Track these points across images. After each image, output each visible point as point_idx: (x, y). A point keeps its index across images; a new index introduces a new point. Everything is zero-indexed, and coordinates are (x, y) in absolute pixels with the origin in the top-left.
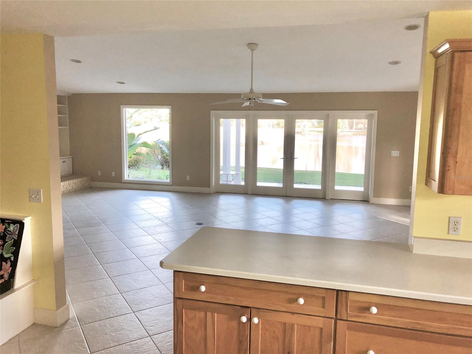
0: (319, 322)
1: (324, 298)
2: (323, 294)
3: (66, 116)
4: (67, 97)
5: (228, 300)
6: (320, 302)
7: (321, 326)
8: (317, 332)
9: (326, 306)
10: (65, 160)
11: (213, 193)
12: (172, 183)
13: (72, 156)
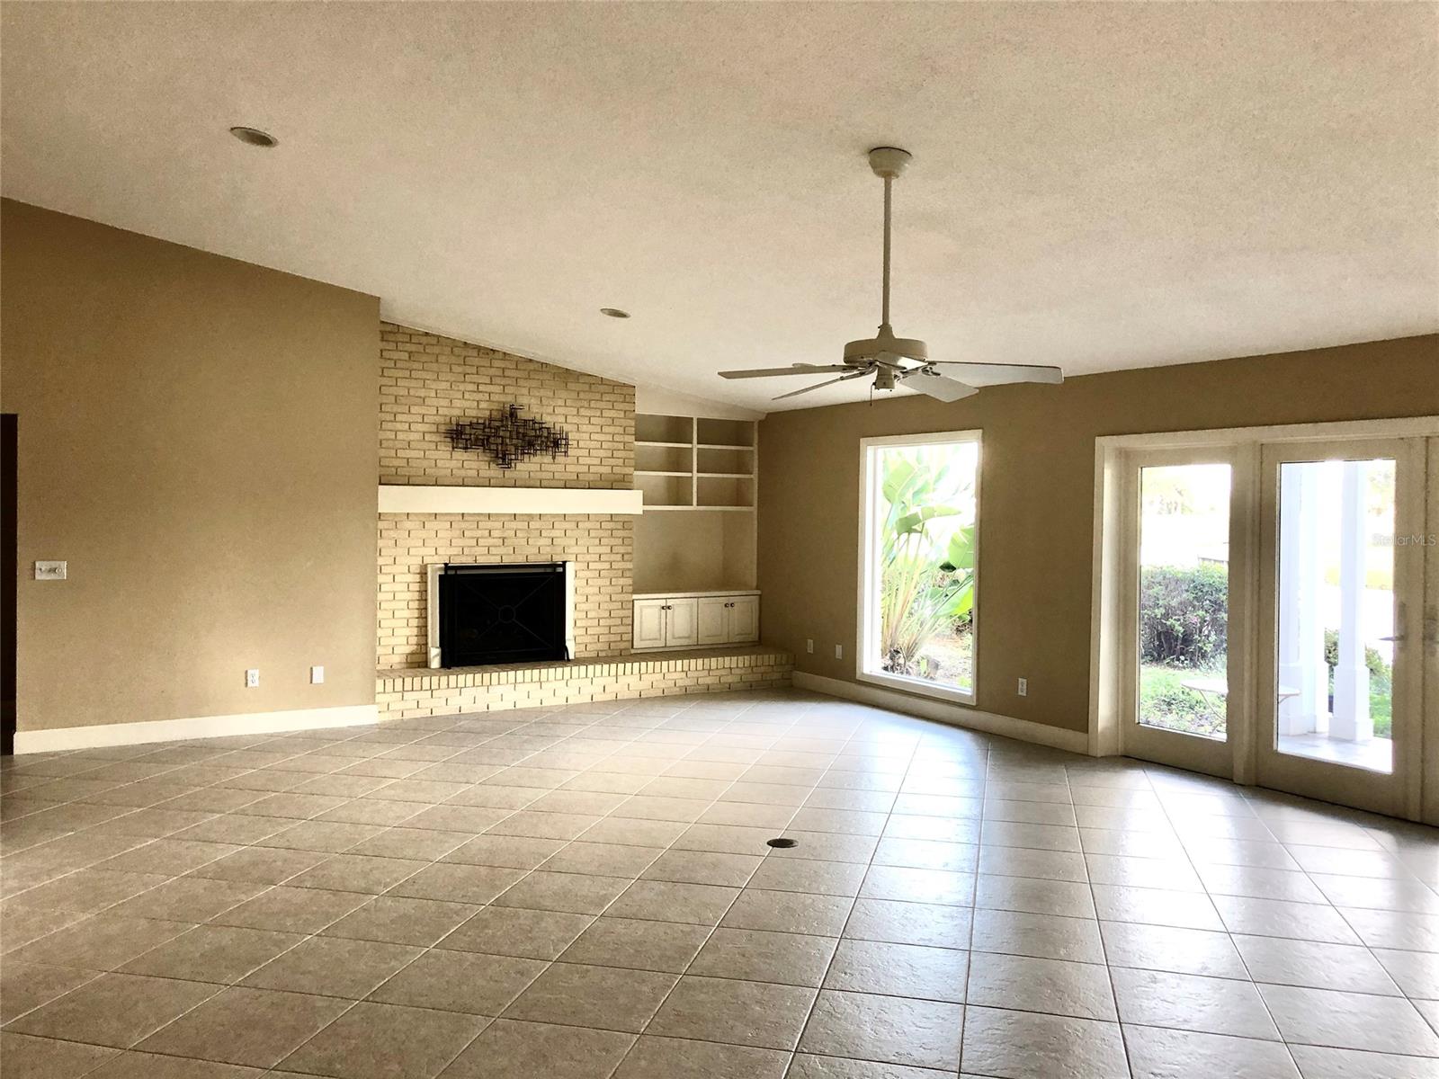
3: (752, 476)
4: (756, 426)
10: (732, 600)
11: (1102, 757)
12: (978, 699)
13: (759, 592)
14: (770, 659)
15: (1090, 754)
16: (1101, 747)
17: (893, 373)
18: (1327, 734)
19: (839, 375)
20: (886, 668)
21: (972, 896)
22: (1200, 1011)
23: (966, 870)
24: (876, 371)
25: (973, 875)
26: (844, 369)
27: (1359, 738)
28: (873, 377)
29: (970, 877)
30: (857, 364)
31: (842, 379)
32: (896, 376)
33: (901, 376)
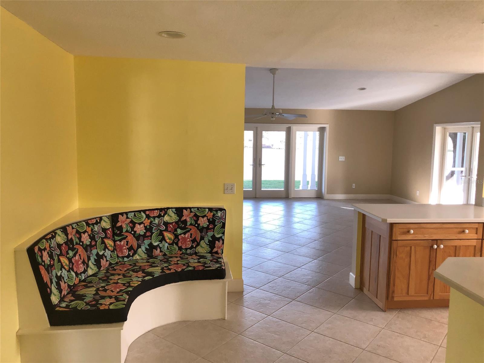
0: (474, 243)
1: (477, 228)
2: (476, 226)
5: (425, 237)
6: (475, 231)
7: (475, 245)
8: (473, 249)
9: (478, 233)
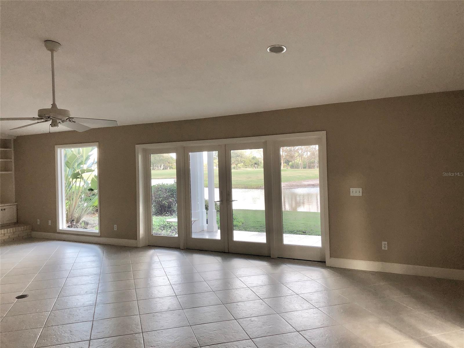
3: (11, 160)
4: (13, 141)
10: (4, 207)
11: (141, 247)
12: (101, 234)
13: (16, 204)
14: (21, 228)
15: (138, 246)
16: (141, 244)
17: (58, 121)
18: (206, 231)
19: (37, 121)
20: (69, 227)
21: (95, 301)
22: (167, 322)
23: (94, 292)
24: (51, 120)
25: (96, 294)
26: (38, 119)
27: (214, 230)
28: (50, 122)
29: (95, 295)
30: (44, 117)
31: (38, 122)
32: (59, 122)
33: (61, 122)
